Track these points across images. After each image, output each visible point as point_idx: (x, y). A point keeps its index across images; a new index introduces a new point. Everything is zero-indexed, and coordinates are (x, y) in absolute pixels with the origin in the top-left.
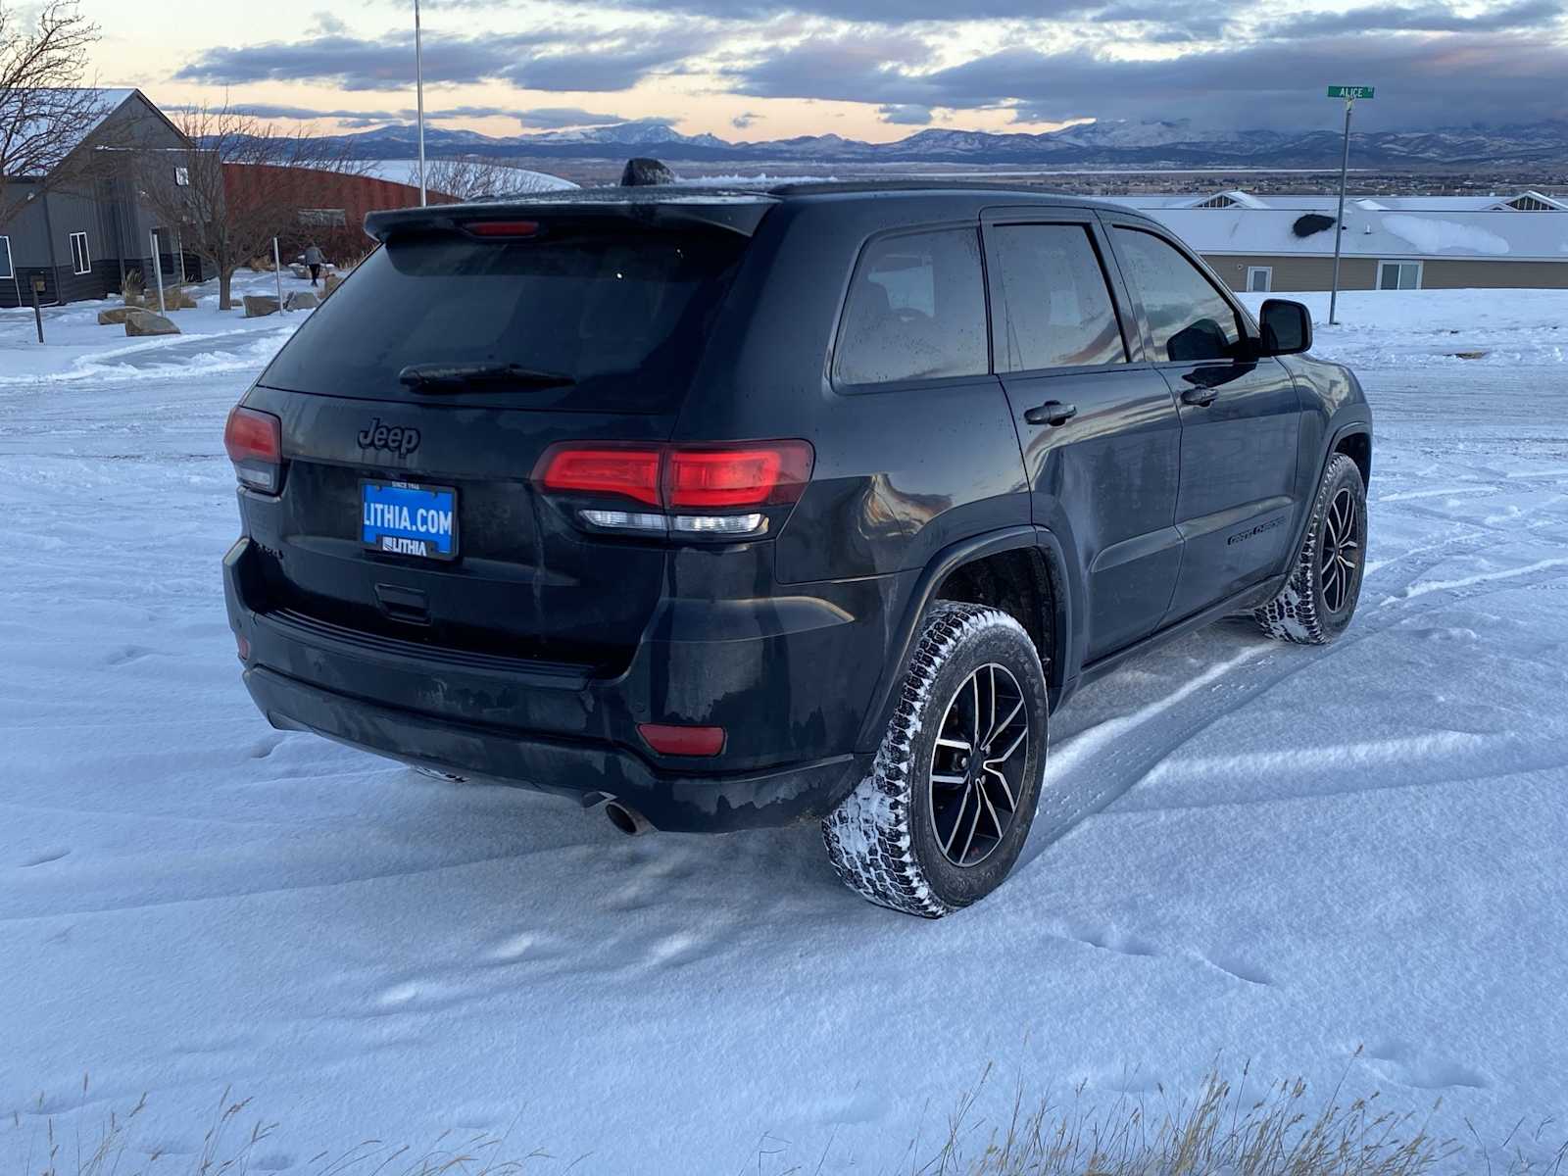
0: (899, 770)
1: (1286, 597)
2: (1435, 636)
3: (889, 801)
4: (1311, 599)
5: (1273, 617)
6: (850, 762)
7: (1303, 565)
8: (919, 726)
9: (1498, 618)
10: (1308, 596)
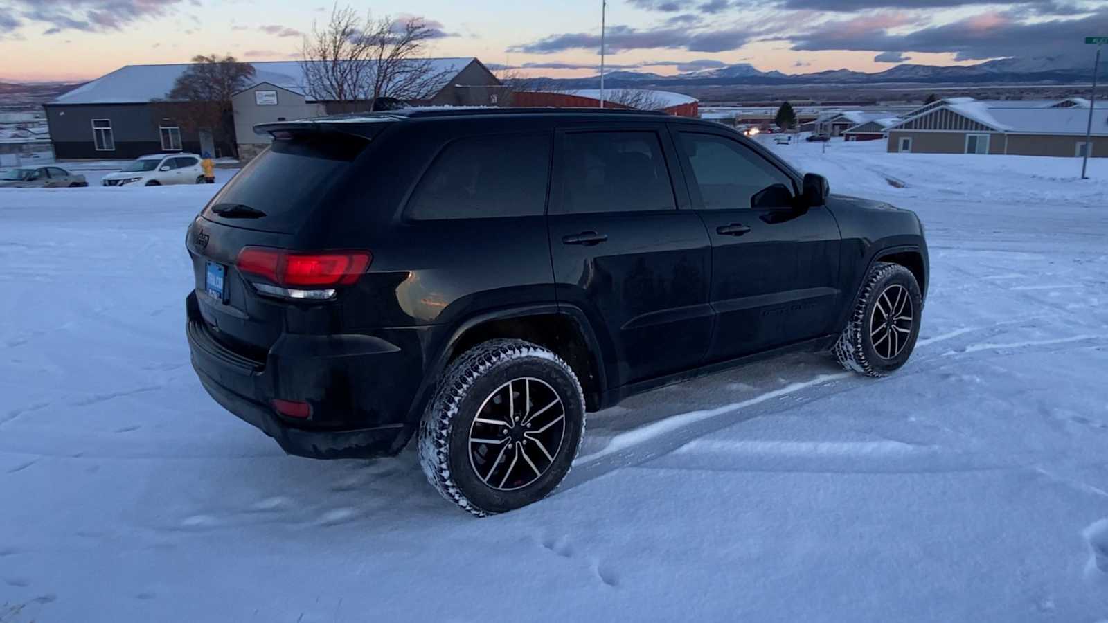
0: (441, 435)
1: (846, 347)
2: (953, 379)
3: (436, 450)
4: (861, 350)
5: (842, 359)
6: (400, 429)
7: (855, 329)
8: (456, 411)
9: (1005, 370)
10: (859, 348)
